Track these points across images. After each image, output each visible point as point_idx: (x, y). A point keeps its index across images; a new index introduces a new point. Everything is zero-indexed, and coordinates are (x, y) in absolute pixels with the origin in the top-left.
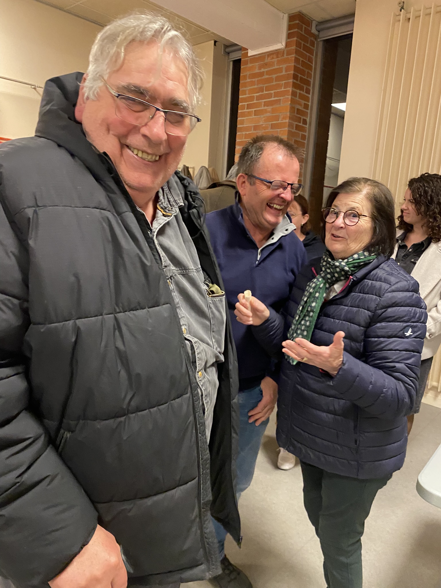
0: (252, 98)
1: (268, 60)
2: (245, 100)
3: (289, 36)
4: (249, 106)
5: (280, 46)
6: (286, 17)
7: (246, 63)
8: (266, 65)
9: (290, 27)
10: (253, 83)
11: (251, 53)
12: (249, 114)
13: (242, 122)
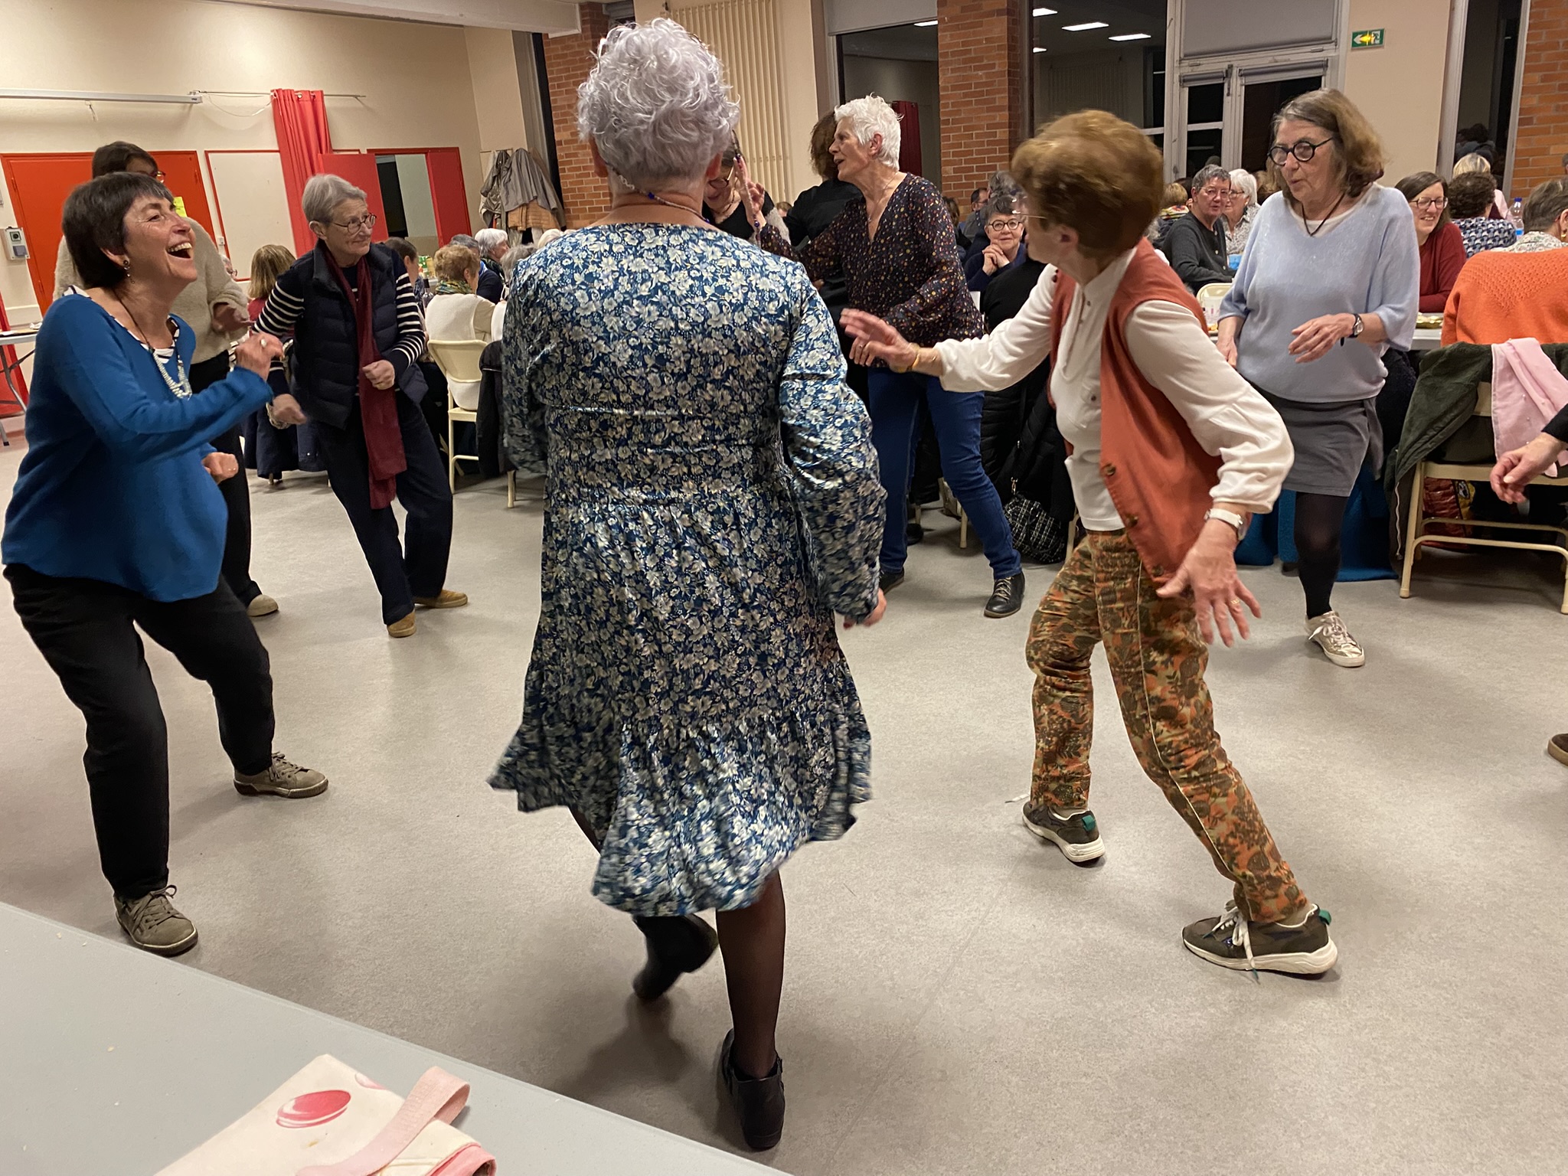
0: (560, 78)
1: (570, 43)
2: (553, 79)
3: (583, 22)
4: (559, 86)
5: (578, 31)
6: (577, 6)
7: (548, 44)
8: (567, 47)
9: (582, 15)
10: (559, 64)
11: (550, 36)
12: (561, 93)
13: (555, 101)
